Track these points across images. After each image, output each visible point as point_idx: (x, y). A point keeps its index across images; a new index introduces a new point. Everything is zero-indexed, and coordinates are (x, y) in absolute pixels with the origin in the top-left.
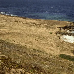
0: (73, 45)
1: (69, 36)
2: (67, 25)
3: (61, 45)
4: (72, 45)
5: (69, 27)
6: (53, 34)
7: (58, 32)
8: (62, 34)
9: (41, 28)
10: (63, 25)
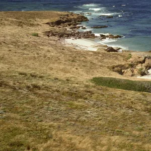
0: (103, 56)
1: (76, 39)
2: (61, 18)
3: (77, 58)
4: (100, 55)
5: (66, 21)
6: (42, 36)
7: (49, 32)
8: (60, 37)
9: (8, 27)
10: (52, 17)
